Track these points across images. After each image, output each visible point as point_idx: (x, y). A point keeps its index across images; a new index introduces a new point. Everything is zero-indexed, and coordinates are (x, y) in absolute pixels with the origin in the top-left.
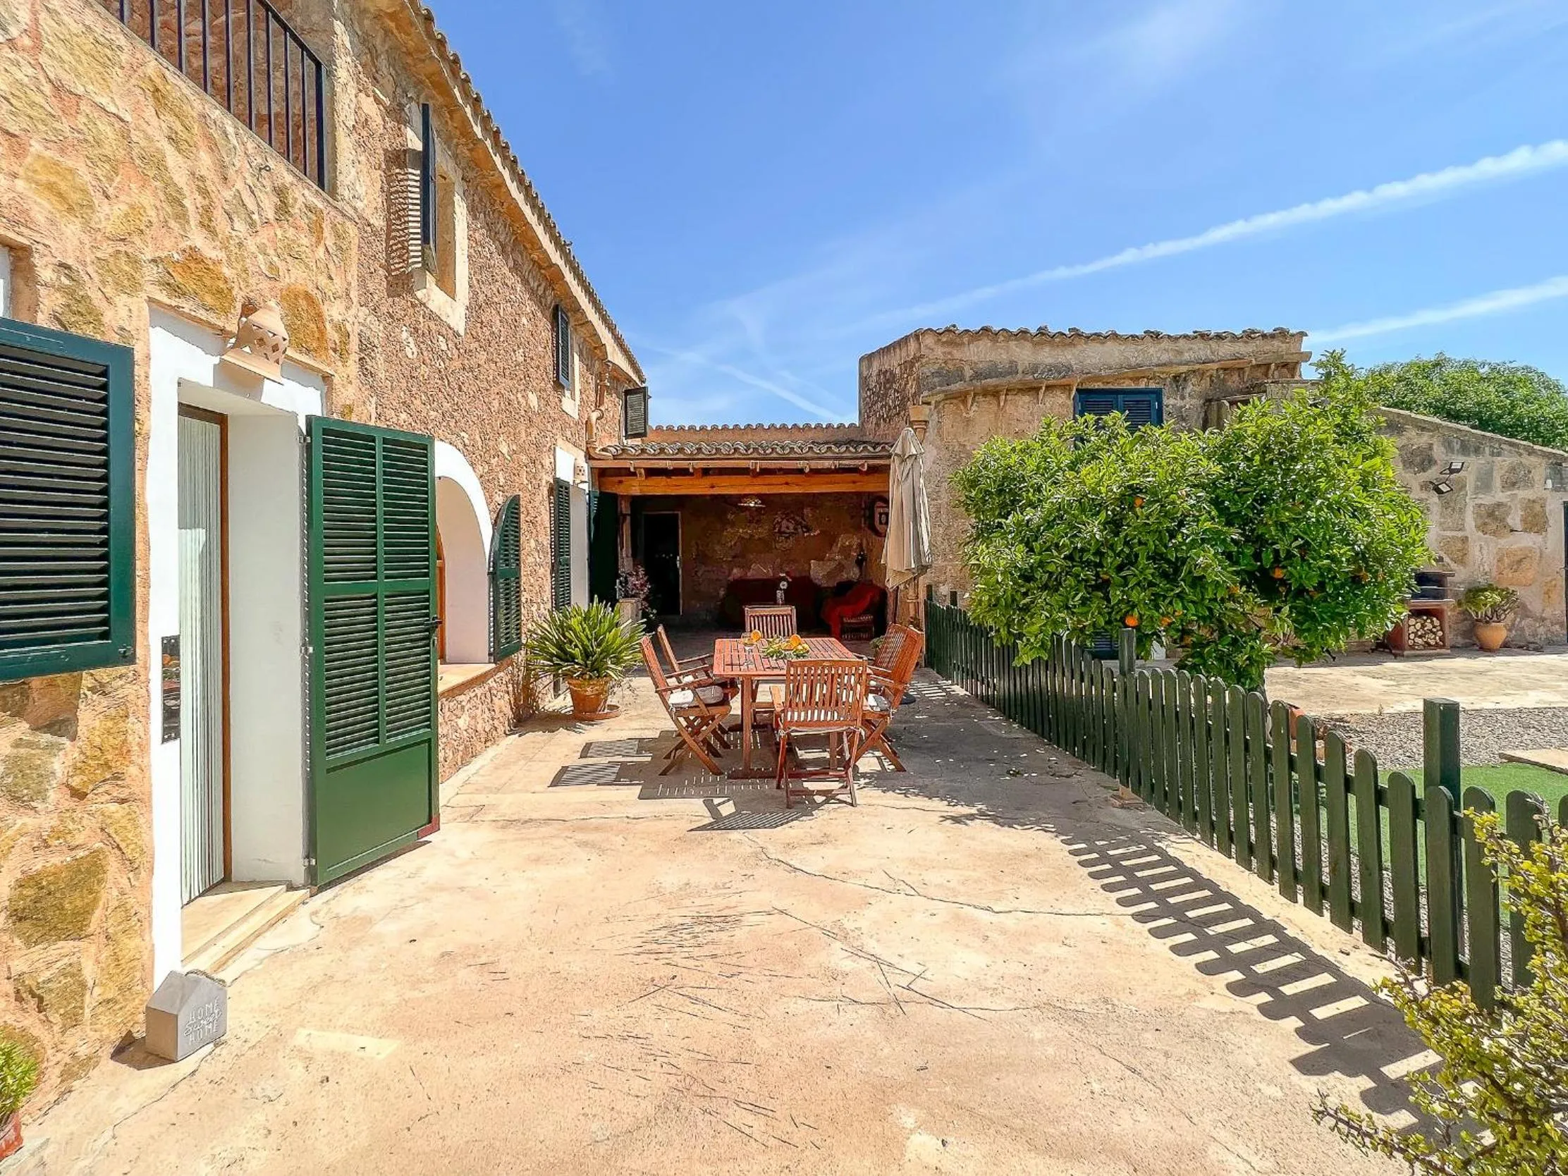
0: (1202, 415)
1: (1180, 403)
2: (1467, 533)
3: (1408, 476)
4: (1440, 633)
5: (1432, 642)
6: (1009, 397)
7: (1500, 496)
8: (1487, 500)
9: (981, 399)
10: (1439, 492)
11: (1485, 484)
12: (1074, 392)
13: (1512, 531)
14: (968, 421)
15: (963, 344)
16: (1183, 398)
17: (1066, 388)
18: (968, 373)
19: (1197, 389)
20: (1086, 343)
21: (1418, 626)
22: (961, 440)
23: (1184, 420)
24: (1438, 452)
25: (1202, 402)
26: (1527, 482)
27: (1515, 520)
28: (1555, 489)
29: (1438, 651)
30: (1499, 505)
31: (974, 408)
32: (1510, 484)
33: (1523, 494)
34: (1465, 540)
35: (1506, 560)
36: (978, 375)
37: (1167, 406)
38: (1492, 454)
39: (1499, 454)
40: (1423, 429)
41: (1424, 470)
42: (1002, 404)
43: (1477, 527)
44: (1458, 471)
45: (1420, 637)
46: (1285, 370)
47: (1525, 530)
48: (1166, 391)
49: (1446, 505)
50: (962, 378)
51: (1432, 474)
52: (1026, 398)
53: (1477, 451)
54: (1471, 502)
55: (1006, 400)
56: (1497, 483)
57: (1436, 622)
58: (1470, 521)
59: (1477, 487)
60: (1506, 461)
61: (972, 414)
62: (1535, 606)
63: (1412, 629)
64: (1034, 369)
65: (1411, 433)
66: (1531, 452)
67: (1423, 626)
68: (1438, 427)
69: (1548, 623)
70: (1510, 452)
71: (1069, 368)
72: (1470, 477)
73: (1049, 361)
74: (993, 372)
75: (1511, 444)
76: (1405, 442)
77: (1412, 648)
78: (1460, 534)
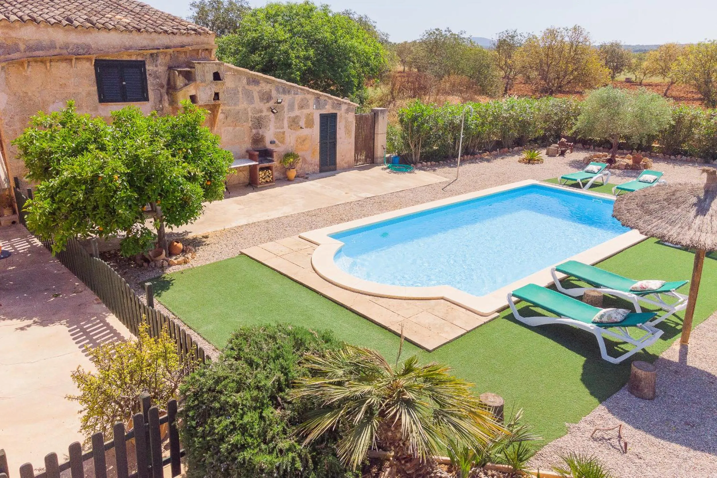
0: (167, 76)
1: (155, 69)
2: (284, 130)
3: (262, 104)
4: (271, 177)
5: (269, 181)
6: (52, 63)
7: (296, 112)
8: (293, 114)
9: (33, 64)
10: (273, 112)
11: (291, 108)
12: (94, 61)
13: (301, 128)
14: (27, 78)
15: (15, 27)
16: (156, 66)
17: (89, 60)
18: (22, 47)
19: (164, 61)
20: (98, 32)
21: (263, 174)
22: (24, 89)
23: (158, 78)
24: (274, 93)
25: (167, 68)
26: (307, 106)
27: (302, 123)
28: (317, 108)
29: (271, 184)
30: (297, 116)
31: (30, 70)
32: (301, 107)
33: (306, 111)
34: (284, 133)
35: (299, 141)
36: (30, 48)
37: (149, 70)
38: (295, 94)
39: (297, 94)
40: (268, 83)
41: (268, 102)
42: (48, 68)
43: (289, 127)
44: (280, 103)
45: (264, 179)
46: (207, 52)
47: (306, 127)
48: (147, 62)
49: (276, 118)
50: (18, 50)
51: (271, 104)
52: (64, 64)
53: (289, 92)
54: (287, 115)
55: (50, 65)
56: (296, 107)
57: (270, 172)
58: (286, 124)
59: (288, 109)
60: (299, 97)
61: (28, 73)
62: (309, 159)
63: (261, 176)
64: (66, 46)
65: (263, 85)
66: (309, 92)
67: (265, 174)
68: (273, 81)
69: (313, 165)
70: (301, 93)
71: (89, 47)
72: (285, 104)
73: (75, 41)
74: (39, 47)
75: (301, 89)
76: (260, 89)
77: (260, 184)
78: (282, 130)
